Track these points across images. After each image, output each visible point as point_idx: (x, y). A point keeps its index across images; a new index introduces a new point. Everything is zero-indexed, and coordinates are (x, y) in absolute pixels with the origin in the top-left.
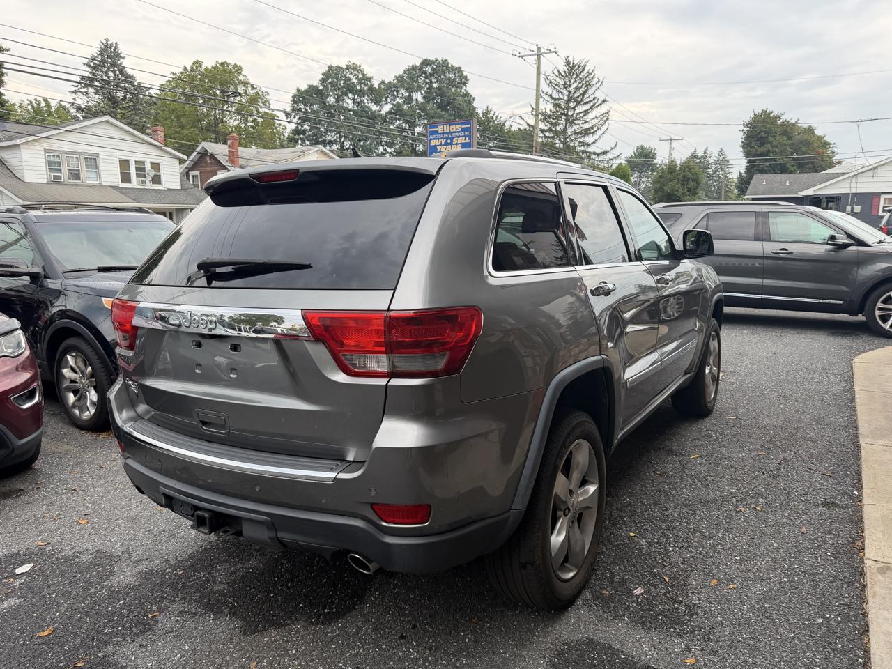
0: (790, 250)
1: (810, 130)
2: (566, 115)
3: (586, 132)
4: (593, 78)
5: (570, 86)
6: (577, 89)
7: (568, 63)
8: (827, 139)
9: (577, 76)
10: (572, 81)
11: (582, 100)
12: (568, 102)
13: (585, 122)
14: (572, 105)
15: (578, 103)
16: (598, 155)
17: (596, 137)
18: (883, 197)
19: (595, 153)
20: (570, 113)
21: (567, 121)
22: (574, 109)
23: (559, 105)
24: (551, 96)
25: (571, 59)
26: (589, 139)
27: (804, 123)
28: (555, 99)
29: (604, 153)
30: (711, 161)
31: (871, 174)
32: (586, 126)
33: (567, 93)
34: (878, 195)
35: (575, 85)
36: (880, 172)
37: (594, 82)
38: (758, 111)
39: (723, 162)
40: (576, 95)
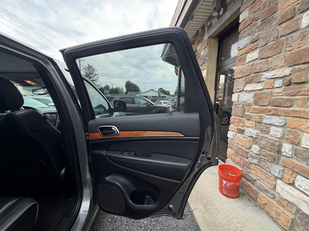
0: (139, 106)
1: (136, 85)
2: (89, 76)
3: (94, 80)
4: (95, 69)
5: (89, 70)
6: (91, 71)
7: (89, 65)
8: (138, 87)
9: (91, 68)
10: (90, 69)
11: (93, 73)
12: (89, 73)
13: (94, 78)
14: (90, 74)
15: (92, 74)
16: (97, 85)
17: (96, 82)
18: (148, 97)
19: (96, 85)
20: (90, 76)
21: (89, 77)
22: (91, 75)
23: (87, 74)
24: (85, 72)
25: (89, 64)
26: (95, 82)
27: (135, 84)
28: (86, 72)
29: (99, 85)
30: (120, 89)
31: (146, 93)
32: (94, 79)
33: (89, 72)
34: (148, 96)
35: (91, 70)
36: (148, 92)
37: (95, 70)
38: (127, 81)
39: (122, 89)
40: (91, 72)
